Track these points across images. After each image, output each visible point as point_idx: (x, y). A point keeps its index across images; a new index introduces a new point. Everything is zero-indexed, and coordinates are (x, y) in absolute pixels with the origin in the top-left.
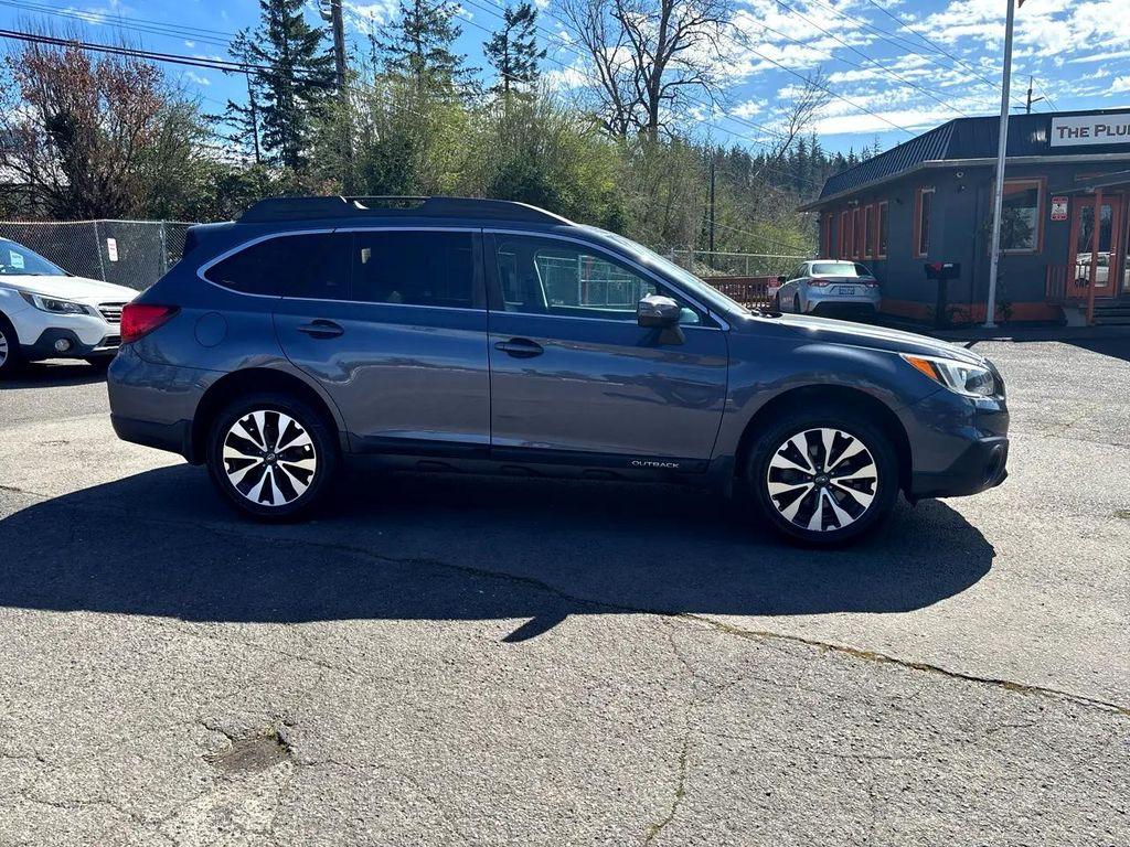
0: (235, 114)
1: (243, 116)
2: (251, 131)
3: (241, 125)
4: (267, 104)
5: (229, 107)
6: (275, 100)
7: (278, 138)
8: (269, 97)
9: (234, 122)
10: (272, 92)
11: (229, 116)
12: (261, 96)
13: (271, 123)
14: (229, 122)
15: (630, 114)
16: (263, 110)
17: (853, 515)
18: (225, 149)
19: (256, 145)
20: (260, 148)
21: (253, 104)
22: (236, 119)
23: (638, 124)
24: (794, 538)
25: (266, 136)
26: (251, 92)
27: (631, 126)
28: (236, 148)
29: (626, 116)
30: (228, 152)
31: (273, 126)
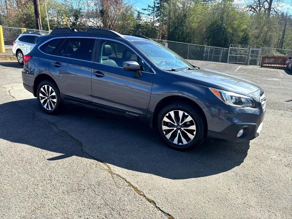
0: (150, 8)
1: (152, 9)
2: (153, 12)
3: (151, 11)
4: (158, 5)
5: (148, 6)
6: (160, 4)
7: (159, 14)
8: (158, 3)
9: (149, 10)
10: (159, 2)
11: (148, 9)
12: (156, 3)
13: (158, 10)
14: (148, 10)
15: (263, 5)
16: (156, 7)
17: (187, 141)
18: (147, 17)
19: (154, 16)
20: (155, 17)
21: (155, 6)
22: (150, 10)
23: (264, 8)
24: (168, 144)
25: (156, 14)
26: (154, 2)
27: (263, 9)
28: (149, 17)
29: (261, 6)
30: (147, 18)
31: (158, 11)
